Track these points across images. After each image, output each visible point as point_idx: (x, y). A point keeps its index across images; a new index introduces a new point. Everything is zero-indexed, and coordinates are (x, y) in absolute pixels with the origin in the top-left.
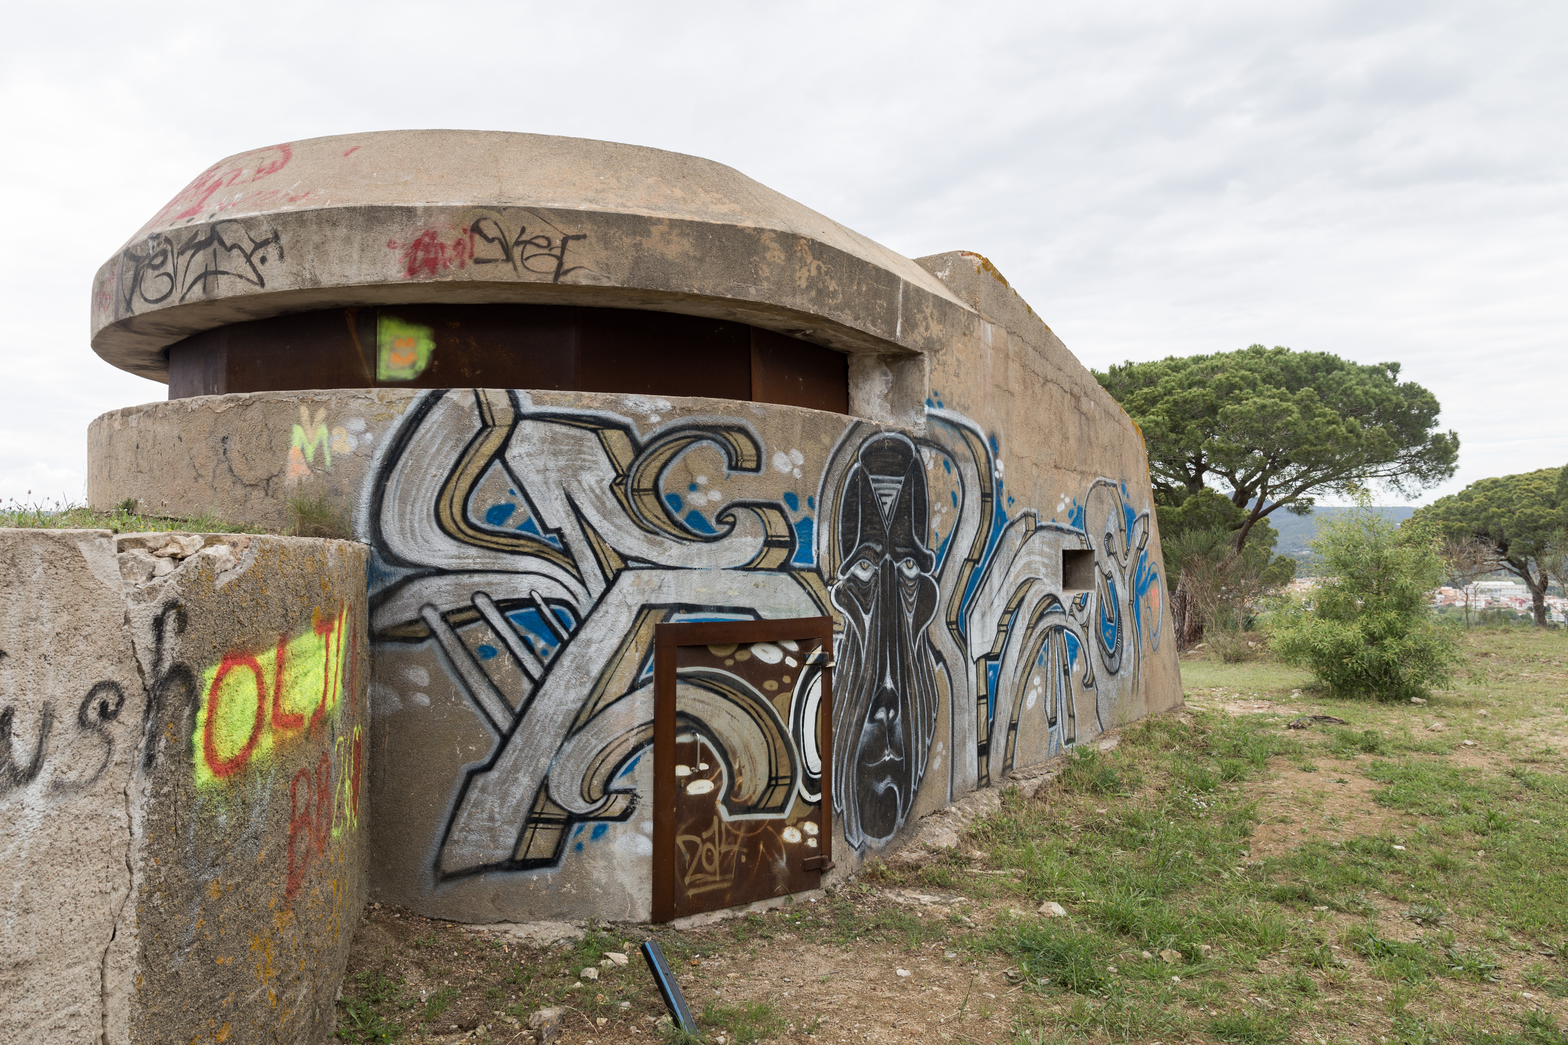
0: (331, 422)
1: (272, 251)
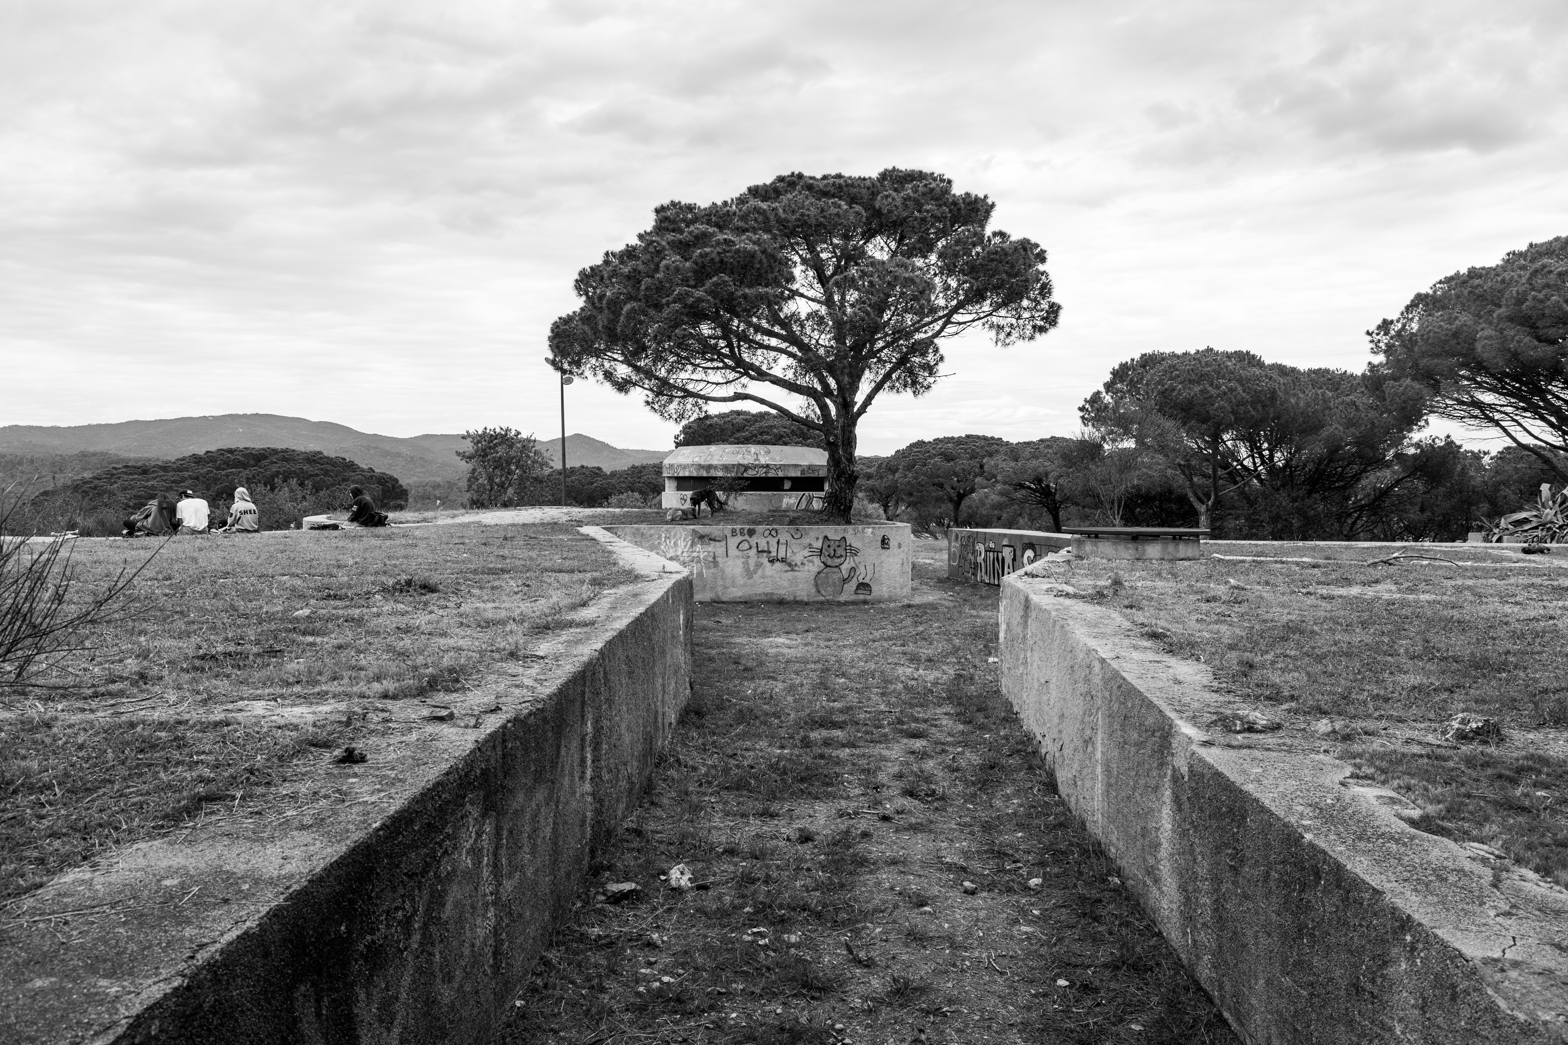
0: (790, 498)
1: (780, 470)
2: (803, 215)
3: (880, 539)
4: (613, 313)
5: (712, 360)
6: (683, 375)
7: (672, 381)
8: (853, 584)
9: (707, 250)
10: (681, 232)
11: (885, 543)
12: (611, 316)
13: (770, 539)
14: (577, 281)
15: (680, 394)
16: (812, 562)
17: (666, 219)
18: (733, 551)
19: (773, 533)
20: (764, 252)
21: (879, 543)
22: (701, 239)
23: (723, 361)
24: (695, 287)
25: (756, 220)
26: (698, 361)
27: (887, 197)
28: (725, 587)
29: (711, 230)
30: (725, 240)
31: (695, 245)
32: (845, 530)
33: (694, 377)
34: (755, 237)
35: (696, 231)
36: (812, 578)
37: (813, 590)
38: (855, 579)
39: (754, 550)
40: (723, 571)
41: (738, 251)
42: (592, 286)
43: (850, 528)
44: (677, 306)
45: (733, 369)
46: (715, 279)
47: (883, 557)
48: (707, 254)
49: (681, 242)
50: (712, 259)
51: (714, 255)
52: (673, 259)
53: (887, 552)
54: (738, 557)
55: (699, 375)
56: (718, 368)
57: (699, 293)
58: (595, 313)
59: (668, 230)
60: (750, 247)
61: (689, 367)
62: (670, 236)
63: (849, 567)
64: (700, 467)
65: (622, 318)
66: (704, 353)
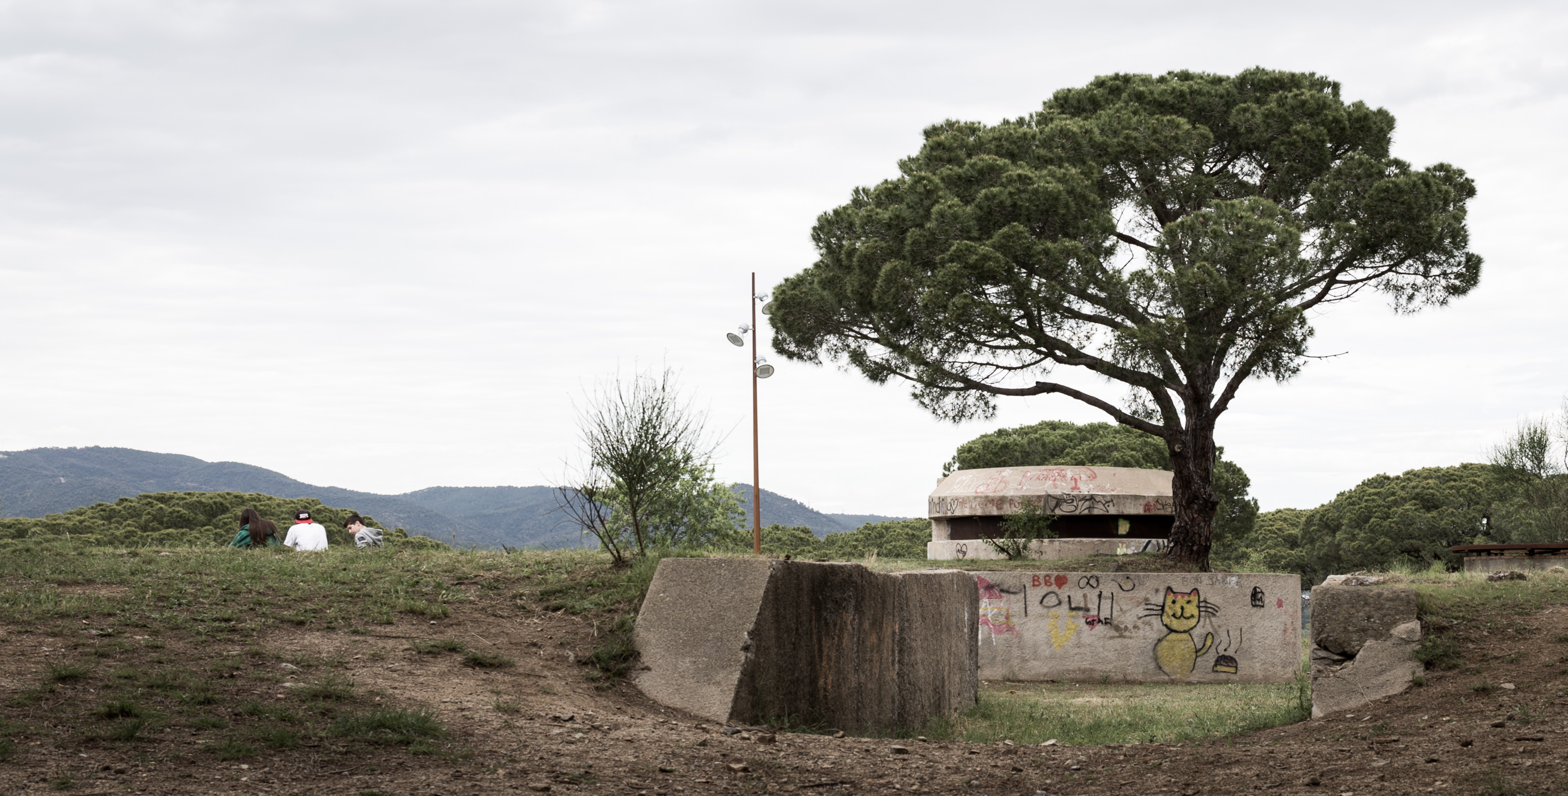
0: (1127, 547)
1: (1111, 504)
2: (1127, 138)
3: (1249, 592)
4: (867, 273)
5: (1001, 336)
6: (963, 357)
7: (947, 366)
8: (1211, 657)
9: (995, 190)
10: (961, 164)
11: (1256, 597)
12: (865, 279)
13: (1087, 591)
14: (814, 229)
15: (959, 385)
16: (1149, 624)
17: (939, 145)
18: (1034, 608)
19: (1093, 582)
20: (1071, 192)
21: (1249, 598)
22: (989, 174)
23: (1018, 338)
24: (979, 239)
25: (1063, 147)
26: (983, 338)
27: (1245, 110)
28: (1024, 660)
29: (1001, 162)
30: (1019, 176)
31: (978, 182)
32: (1197, 579)
33: (979, 359)
34: (1060, 172)
35: (980, 164)
36: (1150, 647)
37: (1152, 666)
38: (1213, 650)
39: (1065, 606)
40: (1020, 636)
41: (1036, 192)
42: (835, 236)
43: (1204, 576)
44: (955, 266)
45: (1033, 348)
46: (1005, 229)
47: (1255, 619)
48: (994, 196)
49: (960, 177)
50: (1002, 202)
51: (1003, 197)
52: (949, 202)
53: (1260, 612)
54: (1041, 616)
55: (985, 356)
56: (1011, 348)
57: (984, 248)
58: (839, 273)
59: (941, 160)
60: (1053, 186)
61: (972, 346)
62: (945, 170)
63: (1204, 632)
64: (989, 500)
65: (879, 282)
66: (991, 328)
